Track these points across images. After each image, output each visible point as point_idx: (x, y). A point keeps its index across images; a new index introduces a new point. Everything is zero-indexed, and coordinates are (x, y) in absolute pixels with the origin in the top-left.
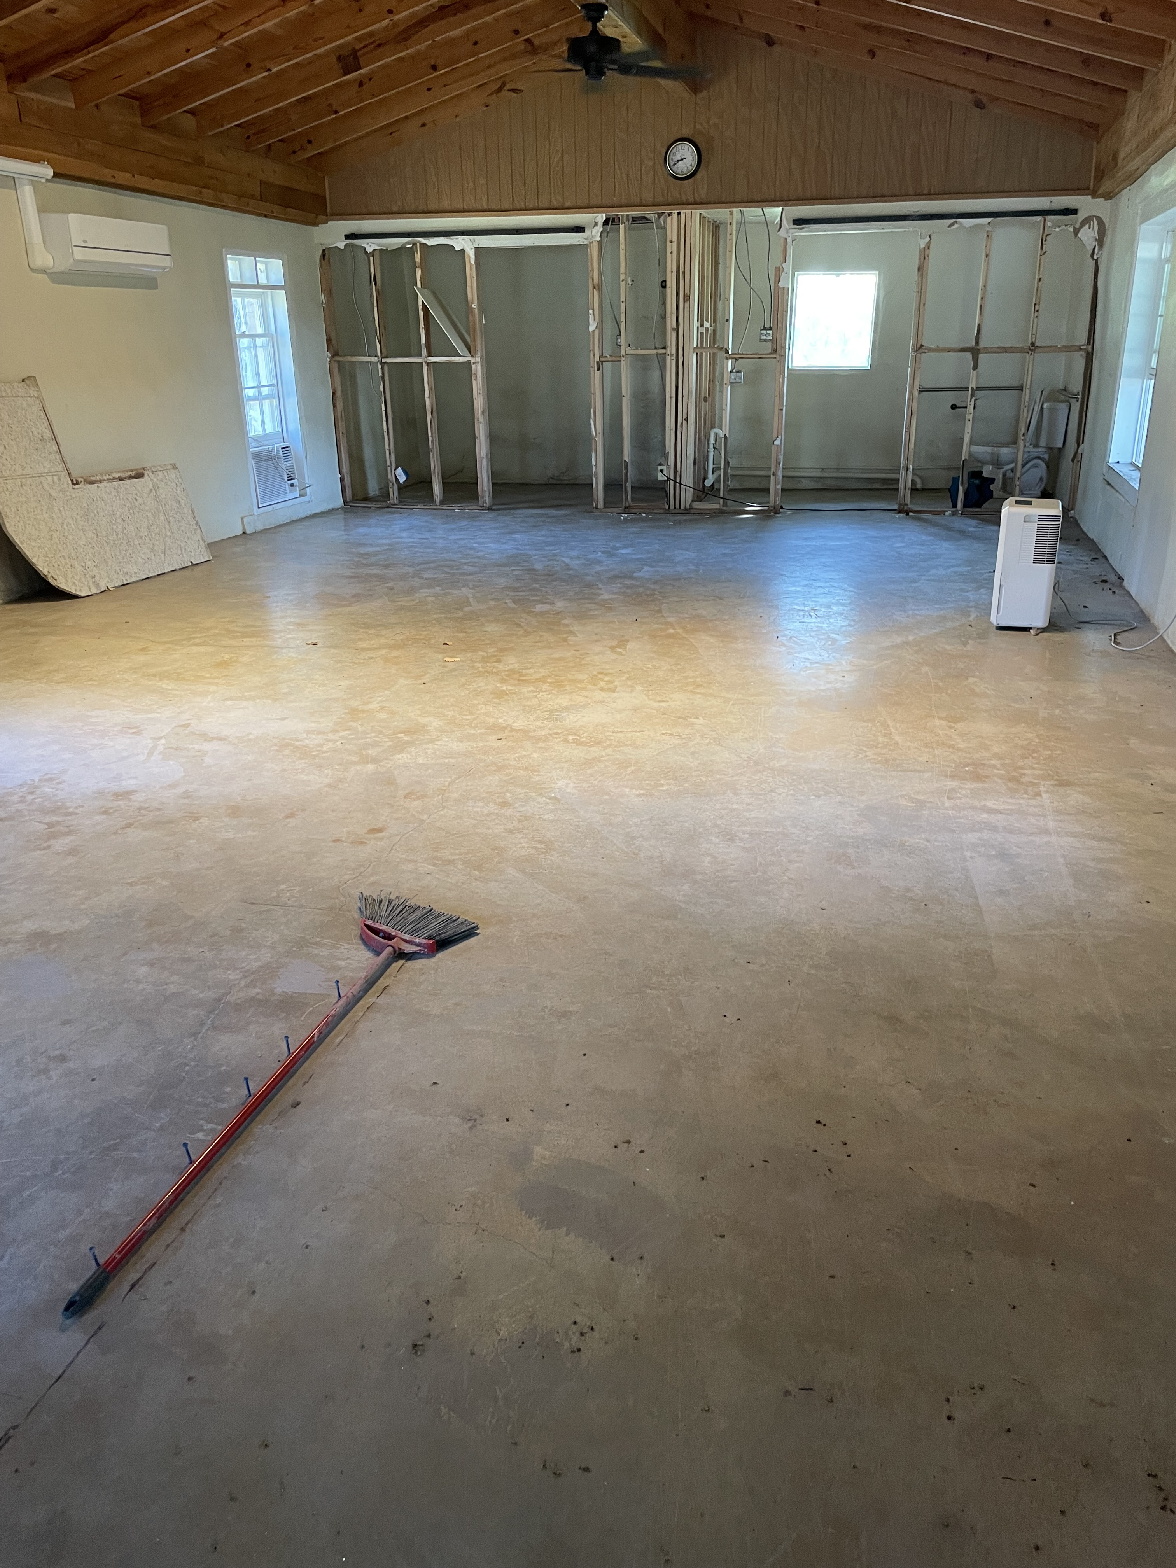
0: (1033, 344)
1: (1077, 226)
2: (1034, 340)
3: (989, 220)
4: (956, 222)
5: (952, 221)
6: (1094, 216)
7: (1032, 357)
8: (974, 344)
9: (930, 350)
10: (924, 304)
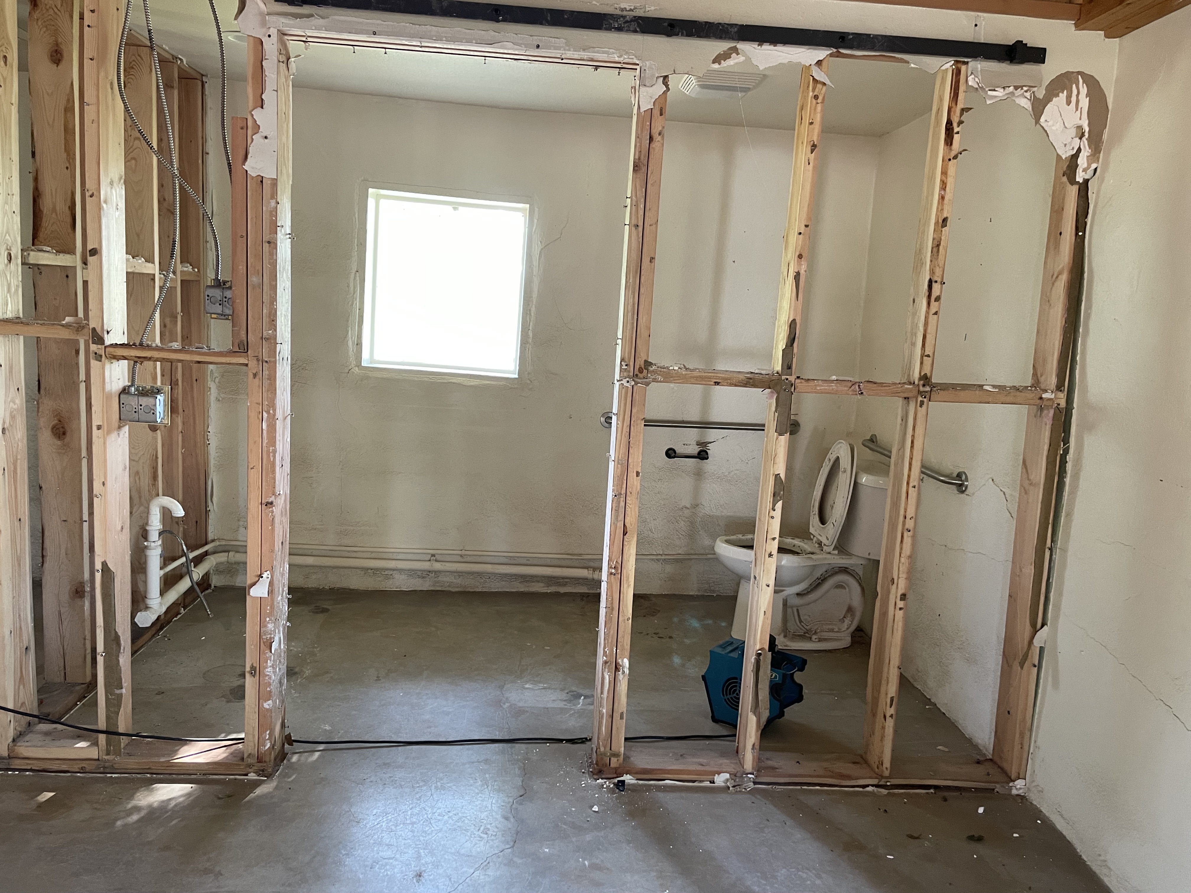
0: (925, 379)
1: (1041, 93)
2: (927, 370)
3: (822, 53)
4: (735, 50)
5: (723, 46)
6: (1079, 73)
7: (922, 411)
8: (778, 368)
9: (668, 376)
10: (652, 259)
